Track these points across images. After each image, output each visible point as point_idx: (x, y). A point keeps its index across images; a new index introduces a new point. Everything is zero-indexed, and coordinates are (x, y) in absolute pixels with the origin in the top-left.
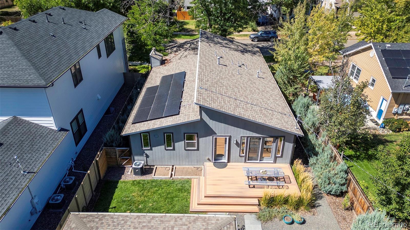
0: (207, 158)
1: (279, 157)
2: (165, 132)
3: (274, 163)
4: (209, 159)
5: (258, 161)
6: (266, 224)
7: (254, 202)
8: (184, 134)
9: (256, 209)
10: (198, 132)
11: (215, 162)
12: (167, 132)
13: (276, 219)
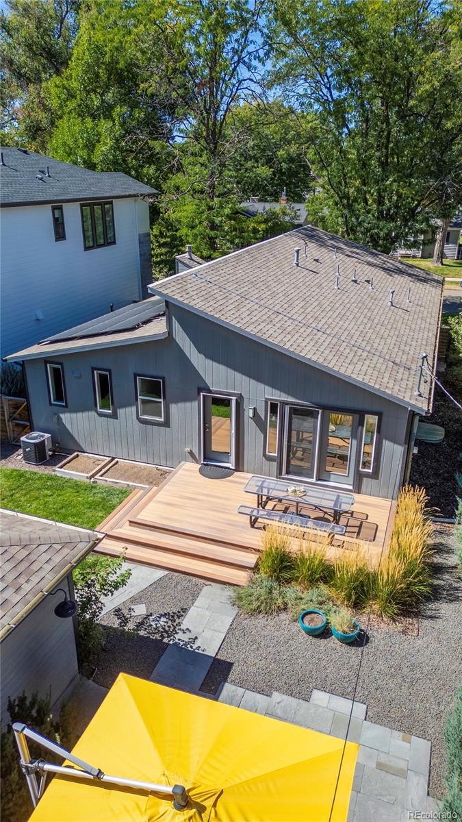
0: (188, 449)
1: (367, 475)
2: (94, 366)
3: (355, 492)
4: (191, 453)
5: (313, 480)
6: (249, 620)
7: (245, 559)
8: (136, 375)
9: (241, 577)
10: (165, 375)
11: (207, 465)
12: (99, 367)
13: (283, 616)
